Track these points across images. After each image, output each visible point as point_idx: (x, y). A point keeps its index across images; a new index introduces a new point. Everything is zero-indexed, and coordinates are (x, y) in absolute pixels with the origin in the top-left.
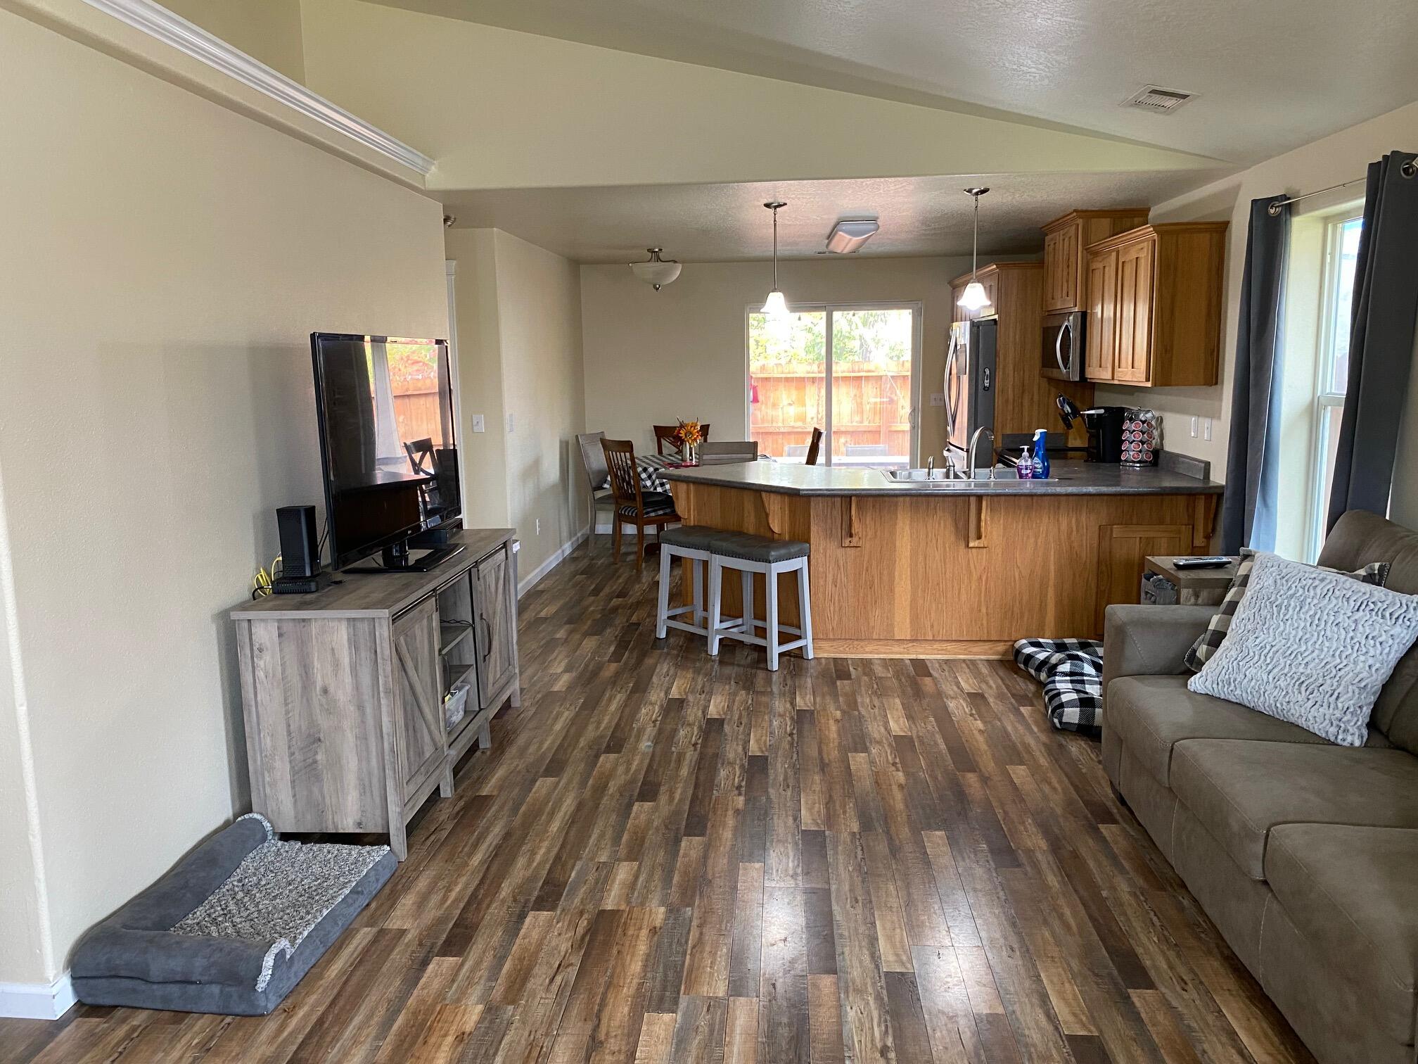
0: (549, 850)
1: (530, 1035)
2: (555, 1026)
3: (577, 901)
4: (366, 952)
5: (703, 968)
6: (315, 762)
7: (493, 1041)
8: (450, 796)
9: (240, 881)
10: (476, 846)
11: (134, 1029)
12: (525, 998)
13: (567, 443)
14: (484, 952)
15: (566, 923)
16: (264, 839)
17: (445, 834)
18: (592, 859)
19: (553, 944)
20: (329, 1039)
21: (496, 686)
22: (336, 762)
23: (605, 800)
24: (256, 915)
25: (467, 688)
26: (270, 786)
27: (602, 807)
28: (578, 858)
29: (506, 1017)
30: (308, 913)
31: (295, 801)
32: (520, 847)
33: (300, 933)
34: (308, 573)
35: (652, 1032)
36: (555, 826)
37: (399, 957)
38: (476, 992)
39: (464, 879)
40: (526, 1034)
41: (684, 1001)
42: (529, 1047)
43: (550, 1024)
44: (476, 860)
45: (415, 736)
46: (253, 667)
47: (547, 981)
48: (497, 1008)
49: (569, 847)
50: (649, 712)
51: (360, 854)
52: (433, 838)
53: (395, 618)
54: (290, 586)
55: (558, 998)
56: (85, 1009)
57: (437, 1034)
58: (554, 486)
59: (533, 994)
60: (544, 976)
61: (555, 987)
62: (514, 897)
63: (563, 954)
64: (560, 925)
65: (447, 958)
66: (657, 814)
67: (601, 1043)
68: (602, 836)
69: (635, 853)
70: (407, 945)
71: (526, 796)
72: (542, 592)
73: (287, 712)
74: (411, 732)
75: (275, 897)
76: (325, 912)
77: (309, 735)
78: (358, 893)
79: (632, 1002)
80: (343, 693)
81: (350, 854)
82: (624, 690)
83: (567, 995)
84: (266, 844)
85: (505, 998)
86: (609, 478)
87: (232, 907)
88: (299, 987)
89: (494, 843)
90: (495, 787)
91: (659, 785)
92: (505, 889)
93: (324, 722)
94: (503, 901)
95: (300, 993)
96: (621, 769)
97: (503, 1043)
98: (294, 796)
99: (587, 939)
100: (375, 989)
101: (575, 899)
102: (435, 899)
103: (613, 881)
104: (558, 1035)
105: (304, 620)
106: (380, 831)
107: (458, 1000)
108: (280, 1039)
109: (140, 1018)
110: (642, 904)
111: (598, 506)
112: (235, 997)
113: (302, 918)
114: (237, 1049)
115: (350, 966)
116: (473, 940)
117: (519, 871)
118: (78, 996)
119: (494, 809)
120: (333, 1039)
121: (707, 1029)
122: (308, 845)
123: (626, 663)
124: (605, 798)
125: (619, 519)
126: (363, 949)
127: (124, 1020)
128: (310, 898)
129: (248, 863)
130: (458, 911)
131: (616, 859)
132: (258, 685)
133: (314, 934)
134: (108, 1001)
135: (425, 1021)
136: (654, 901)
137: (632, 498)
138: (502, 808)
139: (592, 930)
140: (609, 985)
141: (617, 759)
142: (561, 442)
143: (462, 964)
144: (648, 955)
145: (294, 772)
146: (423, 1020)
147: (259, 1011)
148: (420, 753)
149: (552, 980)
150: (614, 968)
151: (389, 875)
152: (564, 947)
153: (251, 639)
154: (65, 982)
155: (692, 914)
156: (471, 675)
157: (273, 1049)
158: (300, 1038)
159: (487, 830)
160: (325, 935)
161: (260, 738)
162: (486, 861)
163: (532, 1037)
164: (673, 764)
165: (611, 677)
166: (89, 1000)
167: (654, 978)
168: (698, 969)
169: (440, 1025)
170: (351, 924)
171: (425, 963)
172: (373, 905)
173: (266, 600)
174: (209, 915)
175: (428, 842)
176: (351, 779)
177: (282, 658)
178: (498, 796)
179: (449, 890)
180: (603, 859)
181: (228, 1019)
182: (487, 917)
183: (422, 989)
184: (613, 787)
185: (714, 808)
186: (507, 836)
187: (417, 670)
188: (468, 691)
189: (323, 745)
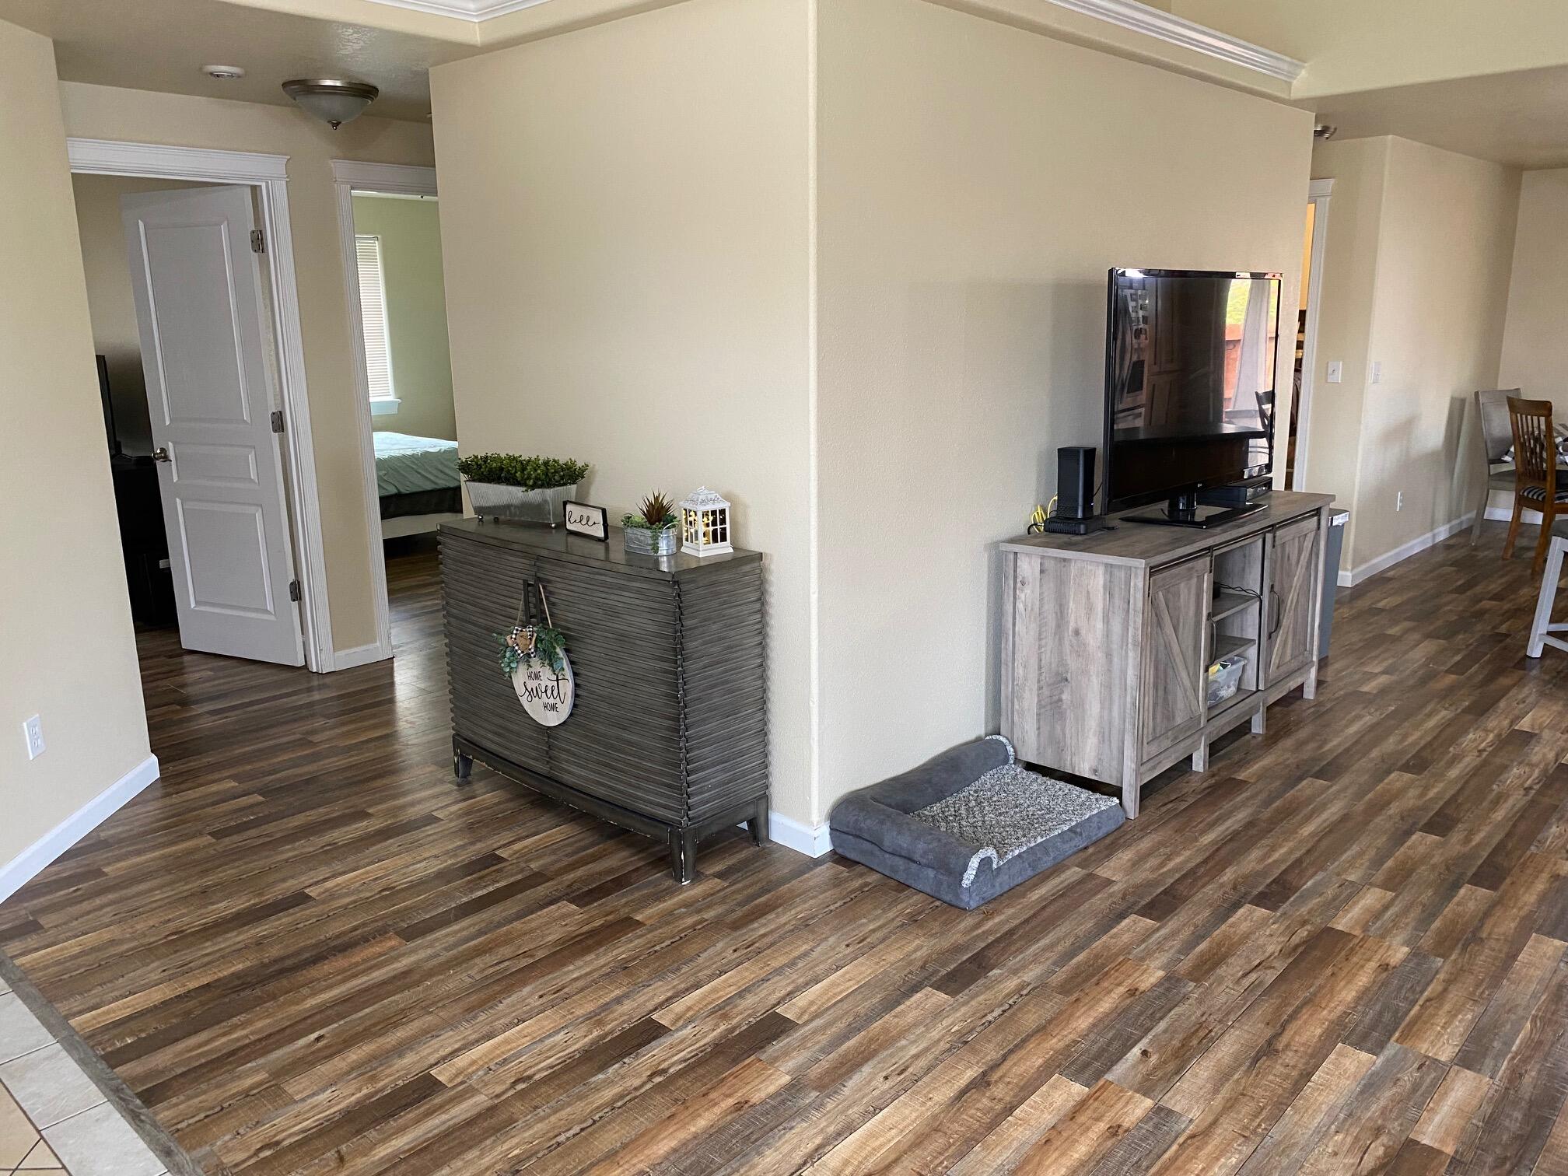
0: (1291, 852)
1: (1202, 1015)
2: (1233, 1017)
3: (1304, 910)
4: (1071, 887)
5: (1432, 1024)
6: (1060, 700)
7: (1163, 1007)
8: (1202, 771)
9: (976, 792)
10: (1212, 825)
11: (866, 884)
12: (1211, 981)
13: (1463, 401)
14: (1184, 925)
15: (1283, 928)
16: (1006, 761)
17: (1184, 806)
18: (1338, 874)
19: (1261, 942)
20: (1013, 949)
21: (1282, 669)
22: (1080, 704)
23: (1378, 820)
24: (980, 824)
25: (1243, 663)
26: (1018, 714)
27: (1371, 826)
28: (1322, 868)
29: (1184, 990)
30: (1024, 836)
31: (1039, 734)
32: (1261, 839)
33: (1012, 851)
34: (1080, 515)
35: (1340, 1063)
36: (1307, 830)
37: (1099, 902)
38: (1162, 959)
39: (1187, 853)
40: (1199, 1013)
41: (1392, 1048)
42: (1198, 1026)
43: (1228, 1014)
44: (1208, 838)
45: (1166, 699)
46: (1015, 598)
47: (1241, 973)
48: (1178, 980)
49: (1316, 854)
50: (1476, 740)
51: (1088, 798)
52: (1170, 806)
53: (1153, 571)
54: (1060, 526)
55: (1246, 993)
56: (837, 856)
57: (1111, 980)
58: (1433, 455)
59: (1220, 980)
60: (1239, 968)
61: (1246, 982)
62: (1234, 884)
63: (1267, 955)
64: (1275, 926)
65: (1145, 919)
66: (1441, 850)
67: (1277, 1051)
68: (1361, 854)
69: (1395, 882)
70: (1111, 895)
71: (1285, 791)
72: (1390, 579)
73: (1040, 647)
74: (1161, 693)
75: (1000, 814)
76: (1039, 840)
77: (1058, 674)
78: (1075, 833)
79: (1328, 1025)
80: (1094, 637)
81: (1079, 796)
82: (1453, 708)
83: (1257, 994)
84: (1006, 767)
85: (1190, 973)
86: (1512, 449)
87: (963, 811)
88: (1002, 898)
89: (1232, 828)
90: (1254, 774)
91: (1458, 821)
92: (1228, 875)
93: (1072, 663)
94: (1222, 885)
95: (1001, 903)
96: (1413, 793)
97: (1173, 1012)
98: (1039, 729)
99: (1300, 950)
100: (1068, 922)
101: (1303, 908)
102: (1152, 862)
103: (1355, 903)
104: (1232, 1026)
105: (1065, 560)
106: (1113, 783)
107: (1142, 959)
108: (975, 933)
109: (872, 878)
110: (1383, 937)
111: (1494, 483)
112: (945, 885)
113: (1017, 839)
114: (937, 929)
115: (1052, 895)
116: (1176, 912)
117: (1251, 861)
118: (834, 845)
119: (1244, 795)
120: (1017, 950)
121: (1408, 1085)
122: (1044, 778)
123: (1469, 678)
124: (1380, 818)
125: (1522, 503)
126: (1069, 885)
127: (861, 875)
128: (1029, 824)
129: (986, 778)
130: (1172, 881)
131: (1367, 883)
132: (1017, 616)
133: (1024, 855)
134: (852, 856)
135: (1104, 966)
136: (1398, 938)
137: (1542, 476)
138: (1252, 797)
139: (1310, 943)
140: (1307, 1002)
141: (1413, 781)
142: (1453, 400)
143: (1158, 929)
144: (1367, 989)
145: (1040, 706)
146: (1103, 964)
147: (962, 905)
148: (1169, 716)
149: (1245, 975)
150: (1321, 987)
151: (1114, 827)
152: (1272, 948)
153: (1015, 571)
154: (825, 830)
155: (1441, 967)
156: (1252, 652)
157: (965, 939)
158: (991, 939)
159: (1229, 814)
160: (1034, 861)
161: (1013, 668)
162: (1217, 842)
163: (1204, 1019)
164: (1485, 804)
165: (1442, 690)
166: (840, 851)
167: (1365, 1014)
168: (1425, 1023)
169: (1116, 974)
170: (1064, 860)
171: (1122, 916)
172: (1091, 850)
173: (1036, 536)
174: (943, 812)
175: (1164, 809)
176: (1092, 724)
177: (1041, 594)
178: (1255, 783)
179: (1169, 858)
180: (1352, 878)
181: (938, 903)
182: (1199, 895)
183: (1111, 937)
184: (1394, 809)
185: (1524, 864)
186: (1250, 824)
187: (1176, 630)
188: (1244, 666)
189: (1069, 685)
